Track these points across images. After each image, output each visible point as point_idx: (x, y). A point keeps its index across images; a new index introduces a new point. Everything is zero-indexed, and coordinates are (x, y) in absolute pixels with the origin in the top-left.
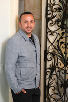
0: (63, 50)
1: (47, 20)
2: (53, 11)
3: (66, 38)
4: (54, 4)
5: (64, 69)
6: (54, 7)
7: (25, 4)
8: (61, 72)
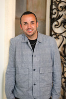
1: (52, 21)
2: (58, 11)
4: (60, 2)
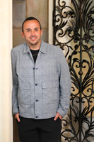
0: (77, 70)
1: (56, 28)
2: (62, 17)
3: (80, 52)
4: (64, 7)
5: (79, 95)
6: (64, 10)
7: (27, 8)
8: (75, 100)
